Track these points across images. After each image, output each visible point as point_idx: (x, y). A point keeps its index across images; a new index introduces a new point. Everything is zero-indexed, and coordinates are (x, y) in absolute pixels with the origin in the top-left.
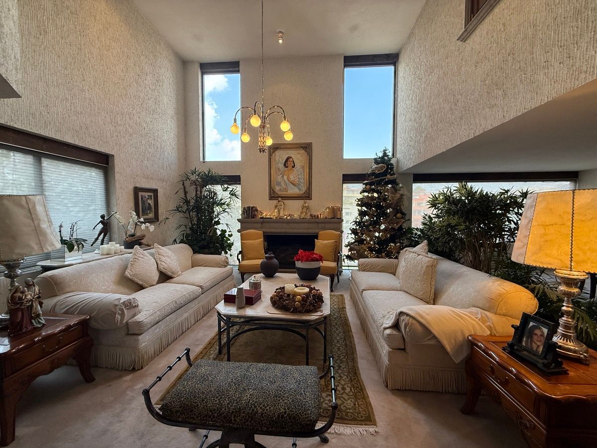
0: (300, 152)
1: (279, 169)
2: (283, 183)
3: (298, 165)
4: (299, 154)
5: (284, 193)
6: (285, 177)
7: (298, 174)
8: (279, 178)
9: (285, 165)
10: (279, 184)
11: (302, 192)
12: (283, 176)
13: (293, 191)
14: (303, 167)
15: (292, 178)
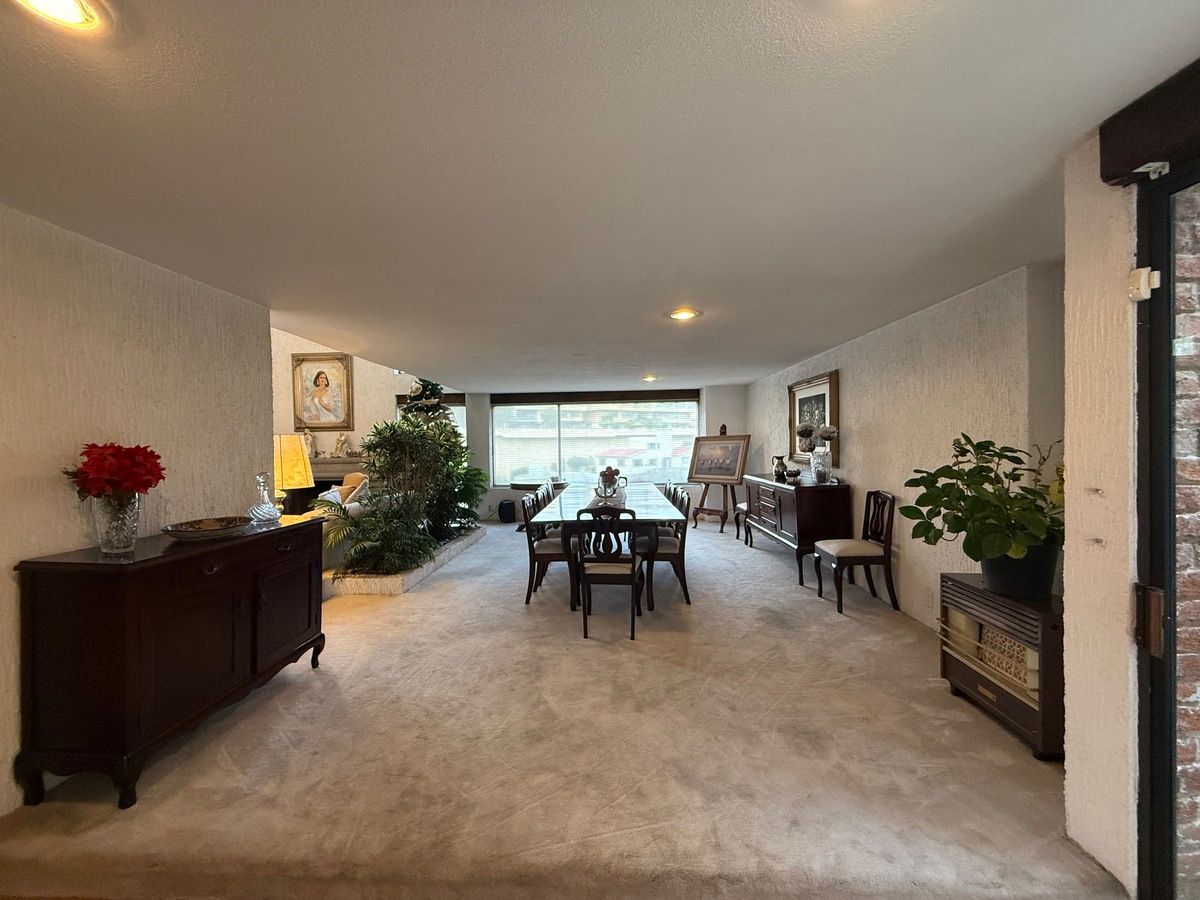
0: (335, 365)
1: (307, 389)
2: (313, 409)
3: (333, 383)
4: (334, 367)
5: (315, 423)
6: (316, 400)
7: (334, 396)
8: (308, 401)
9: (315, 382)
10: (307, 409)
11: (339, 421)
12: (313, 399)
13: (328, 419)
14: (340, 386)
15: (325, 400)
